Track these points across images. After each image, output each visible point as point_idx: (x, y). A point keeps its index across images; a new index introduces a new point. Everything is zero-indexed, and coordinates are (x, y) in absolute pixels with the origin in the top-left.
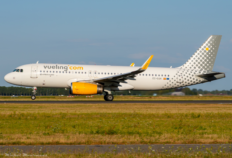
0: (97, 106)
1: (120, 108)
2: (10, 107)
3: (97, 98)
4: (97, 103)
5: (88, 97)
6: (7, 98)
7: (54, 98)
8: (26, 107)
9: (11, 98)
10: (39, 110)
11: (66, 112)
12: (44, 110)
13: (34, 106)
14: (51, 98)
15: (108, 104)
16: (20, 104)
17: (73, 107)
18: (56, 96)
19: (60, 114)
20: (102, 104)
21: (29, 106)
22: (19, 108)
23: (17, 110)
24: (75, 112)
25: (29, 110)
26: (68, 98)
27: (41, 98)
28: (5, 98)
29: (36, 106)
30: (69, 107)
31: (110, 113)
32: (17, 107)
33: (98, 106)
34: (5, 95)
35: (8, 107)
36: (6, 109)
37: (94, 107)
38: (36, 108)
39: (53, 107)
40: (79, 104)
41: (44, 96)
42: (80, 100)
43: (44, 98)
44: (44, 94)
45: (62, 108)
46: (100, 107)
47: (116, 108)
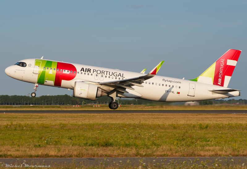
0: (101, 116)
1: (126, 118)
2: (9, 118)
3: (104, 107)
4: (102, 113)
5: (95, 107)
6: (9, 107)
7: (59, 107)
8: (26, 117)
9: (13, 107)
10: (39, 120)
11: (67, 123)
12: (45, 120)
13: (35, 116)
14: (55, 108)
15: (114, 114)
16: (20, 114)
17: (76, 117)
18: (62, 106)
19: (60, 125)
20: (108, 114)
21: (29, 116)
22: (18, 118)
23: (15, 121)
24: (77, 122)
25: (28, 121)
26: (74, 108)
27: (45, 107)
28: (7, 107)
29: (37, 116)
30: (72, 117)
31: (113, 124)
32: (16, 117)
33: (103, 116)
34: (8, 104)
35: (6, 118)
36: (4, 119)
37: (99, 117)
38: (36, 119)
39: (54, 117)
40: (83, 114)
41: (49, 105)
42: (86, 109)
43: (48, 107)
44: (49, 103)
45: (65, 119)
46: (104, 118)
47: (122, 118)
